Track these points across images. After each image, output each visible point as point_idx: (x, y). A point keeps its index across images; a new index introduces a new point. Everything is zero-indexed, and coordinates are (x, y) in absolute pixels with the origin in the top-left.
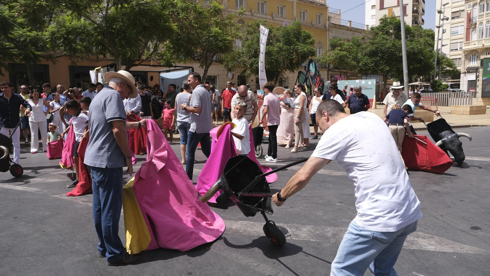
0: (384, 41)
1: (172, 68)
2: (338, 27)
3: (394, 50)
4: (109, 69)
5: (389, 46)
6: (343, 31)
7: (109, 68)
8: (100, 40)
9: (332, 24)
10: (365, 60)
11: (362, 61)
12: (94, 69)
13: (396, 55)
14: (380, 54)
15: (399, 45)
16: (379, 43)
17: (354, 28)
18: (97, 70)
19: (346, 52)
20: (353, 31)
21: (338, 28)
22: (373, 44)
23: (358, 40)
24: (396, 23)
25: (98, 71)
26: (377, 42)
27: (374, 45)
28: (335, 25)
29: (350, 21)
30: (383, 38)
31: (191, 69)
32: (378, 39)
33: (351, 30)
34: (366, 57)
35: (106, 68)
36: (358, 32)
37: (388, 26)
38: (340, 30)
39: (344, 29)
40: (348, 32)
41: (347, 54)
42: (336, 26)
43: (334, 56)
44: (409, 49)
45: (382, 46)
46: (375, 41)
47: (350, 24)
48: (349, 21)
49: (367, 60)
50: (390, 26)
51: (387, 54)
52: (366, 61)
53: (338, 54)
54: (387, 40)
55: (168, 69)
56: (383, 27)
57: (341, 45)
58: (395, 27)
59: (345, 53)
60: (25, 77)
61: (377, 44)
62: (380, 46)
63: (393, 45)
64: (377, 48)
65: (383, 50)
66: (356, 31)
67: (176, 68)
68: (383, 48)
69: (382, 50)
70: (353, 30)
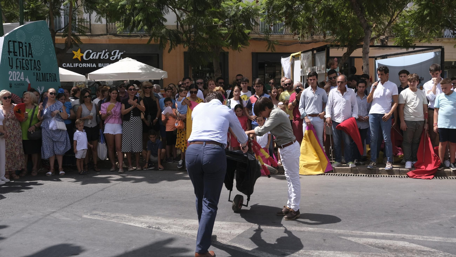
1: (411, 50)
4: (315, 54)
7: (315, 52)
8: (331, 7)
12: (290, 55)
18: (293, 57)
25: (295, 58)
31: (440, 50)
35: (310, 53)
55: (404, 50)
60: (200, 69)
67: (416, 49)
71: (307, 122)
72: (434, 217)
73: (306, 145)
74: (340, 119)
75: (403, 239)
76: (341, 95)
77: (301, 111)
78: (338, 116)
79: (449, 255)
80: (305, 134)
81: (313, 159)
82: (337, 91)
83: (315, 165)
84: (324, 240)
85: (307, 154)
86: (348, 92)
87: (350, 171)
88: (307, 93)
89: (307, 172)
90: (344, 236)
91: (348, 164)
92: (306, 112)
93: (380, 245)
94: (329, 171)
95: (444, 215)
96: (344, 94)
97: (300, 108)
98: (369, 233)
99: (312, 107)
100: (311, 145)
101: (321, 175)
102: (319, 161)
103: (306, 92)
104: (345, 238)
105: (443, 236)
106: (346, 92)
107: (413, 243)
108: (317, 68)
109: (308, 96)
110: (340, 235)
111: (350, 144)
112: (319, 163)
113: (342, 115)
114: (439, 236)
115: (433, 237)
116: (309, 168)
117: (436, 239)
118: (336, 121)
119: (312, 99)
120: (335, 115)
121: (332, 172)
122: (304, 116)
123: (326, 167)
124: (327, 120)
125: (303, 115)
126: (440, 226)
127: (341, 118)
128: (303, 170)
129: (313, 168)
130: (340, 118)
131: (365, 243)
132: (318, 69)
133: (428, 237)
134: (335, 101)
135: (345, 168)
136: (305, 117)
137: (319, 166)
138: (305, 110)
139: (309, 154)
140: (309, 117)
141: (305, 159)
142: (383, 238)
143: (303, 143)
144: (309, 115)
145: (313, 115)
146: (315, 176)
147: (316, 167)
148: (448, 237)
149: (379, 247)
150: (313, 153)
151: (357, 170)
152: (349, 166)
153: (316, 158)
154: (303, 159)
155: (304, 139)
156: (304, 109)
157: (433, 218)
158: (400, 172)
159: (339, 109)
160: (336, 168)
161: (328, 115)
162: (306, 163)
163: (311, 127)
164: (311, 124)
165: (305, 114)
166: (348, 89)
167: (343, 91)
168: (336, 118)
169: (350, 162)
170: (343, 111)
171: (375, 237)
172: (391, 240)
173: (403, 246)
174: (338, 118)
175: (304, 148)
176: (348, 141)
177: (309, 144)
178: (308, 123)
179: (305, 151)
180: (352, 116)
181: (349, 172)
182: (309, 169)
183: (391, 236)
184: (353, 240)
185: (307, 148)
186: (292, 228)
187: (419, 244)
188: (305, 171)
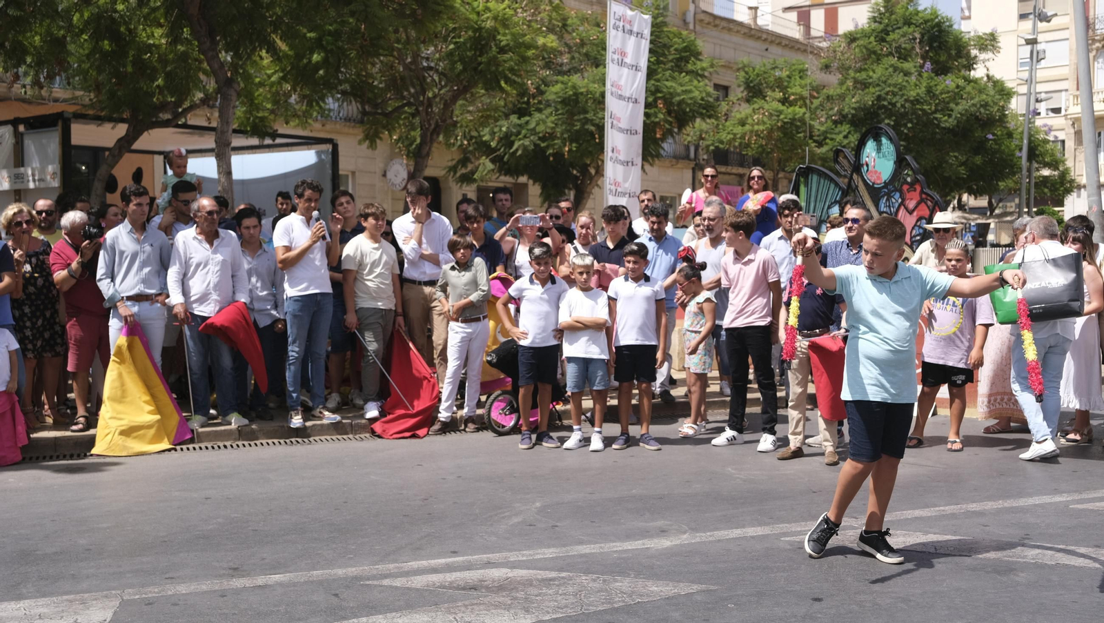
0: (899, 78)
2: (724, 24)
3: (933, 108)
5: (918, 94)
6: (737, 39)
9: (704, 12)
10: (841, 136)
11: (832, 139)
13: (938, 126)
14: (889, 118)
15: (941, 93)
16: (883, 82)
17: (768, 32)
19: (803, 110)
20: (766, 40)
21: (723, 28)
22: (865, 84)
23: (801, 71)
24: (926, 22)
26: (879, 79)
27: (868, 88)
28: (715, 17)
29: (756, 9)
30: (892, 66)
31: (329, 146)
32: (878, 72)
33: (759, 38)
34: (845, 128)
36: (779, 44)
37: (900, 31)
38: (726, 36)
39: (738, 32)
40: (751, 43)
41: (805, 114)
42: (717, 22)
43: (765, 119)
44: (974, 105)
45: (894, 94)
46: (871, 78)
47: (755, 18)
48: (750, 8)
49: (846, 137)
50: (905, 28)
51: (912, 122)
52: (846, 142)
53: (781, 112)
54: (907, 74)
56: (882, 31)
57: (780, 85)
58: (923, 35)
59: (799, 111)
61: (878, 85)
62: (887, 93)
63: (929, 91)
64: (879, 98)
65: (899, 105)
66: (772, 42)
68: (900, 102)
69: (894, 105)
70: (764, 36)
71: (124, 314)
72: (504, 513)
73: (120, 375)
74: (208, 307)
75: (489, 564)
76: (208, 246)
77: (106, 287)
78: (203, 299)
79: (598, 578)
80: (119, 348)
81: (144, 413)
82: (195, 238)
83: (149, 427)
84: (336, 595)
85: (124, 400)
86: (223, 239)
87: (237, 436)
88: (120, 241)
89: (132, 448)
90: (368, 579)
91: (228, 418)
92: (119, 290)
93: (462, 583)
94: (184, 438)
95: (518, 505)
96: (216, 243)
97: (100, 280)
98: (415, 564)
99: (137, 278)
100: (135, 376)
101: (166, 452)
102: (158, 417)
103: (117, 237)
104: (375, 583)
105: (554, 546)
106: (219, 240)
107: (515, 568)
108: (30, 172)
109: (123, 248)
110: (357, 578)
111: (232, 369)
112: (158, 421)
113: (214, 296)
114: (549, 547)
115: (539, 551)
116: (135, 438)
117: (549, 553)
118: (196, 313)
119: (134, 257)
120: (192, 299)
121: (192, 441)
122: (116, 300)
123: (175, 430)
124: (178, 311)
125: (112, 298)
126: (532, 527)
127: (213, 305)
128: (120, 442)
129: (144, 435)
130: (209, 304)
131: (428, 586)
132: (33, 175)
133: (531, 552)
134: (194, 261)
135: (225, 430)
136: (118, 304)
137: (158, 430)
138: (114, 285)
139: (128, 399)
140: (129, 303)
141: (119, 413)
142: (450, 568)
143: (112, 371)
144: (127, 297)
145: (138, 298)
146: (153, 456)
147: (152, 431)
148: (564, 546)
149: (464, 589)
150: (140, 398)
151: (253, 432)
152: (230, 424)
153: (151, 408)
154: (115, 415)
155: (113, 361)
156: (113, 280)
157: (507, 514)
158: (354, 430)
159: (204, 282)
160: (202, 432)
161: (176, 298)
162: (125, 423)
163: (134, 328)
164: (134, 321)
165: (117, 294)
166: (221, 231)
167: (211, 236)
168: (194, 306)
169: (233, 412)
170: (217, 287)
171: (434, 570)
172: (469, 570)
173: (505, 576)
174: (201, 303)
175: (117, 384)
176: (227, 360)
177: (129, 373)
178: (129, 319)
179: (119, 393)
180: (237, 299)
181: (234, 437)
182: (134, 440)
183: (463, 562)
184: (398, 582)
185: (123, 385)
186: (231, 583)
187: (529, 569)
188: (127, 444)
